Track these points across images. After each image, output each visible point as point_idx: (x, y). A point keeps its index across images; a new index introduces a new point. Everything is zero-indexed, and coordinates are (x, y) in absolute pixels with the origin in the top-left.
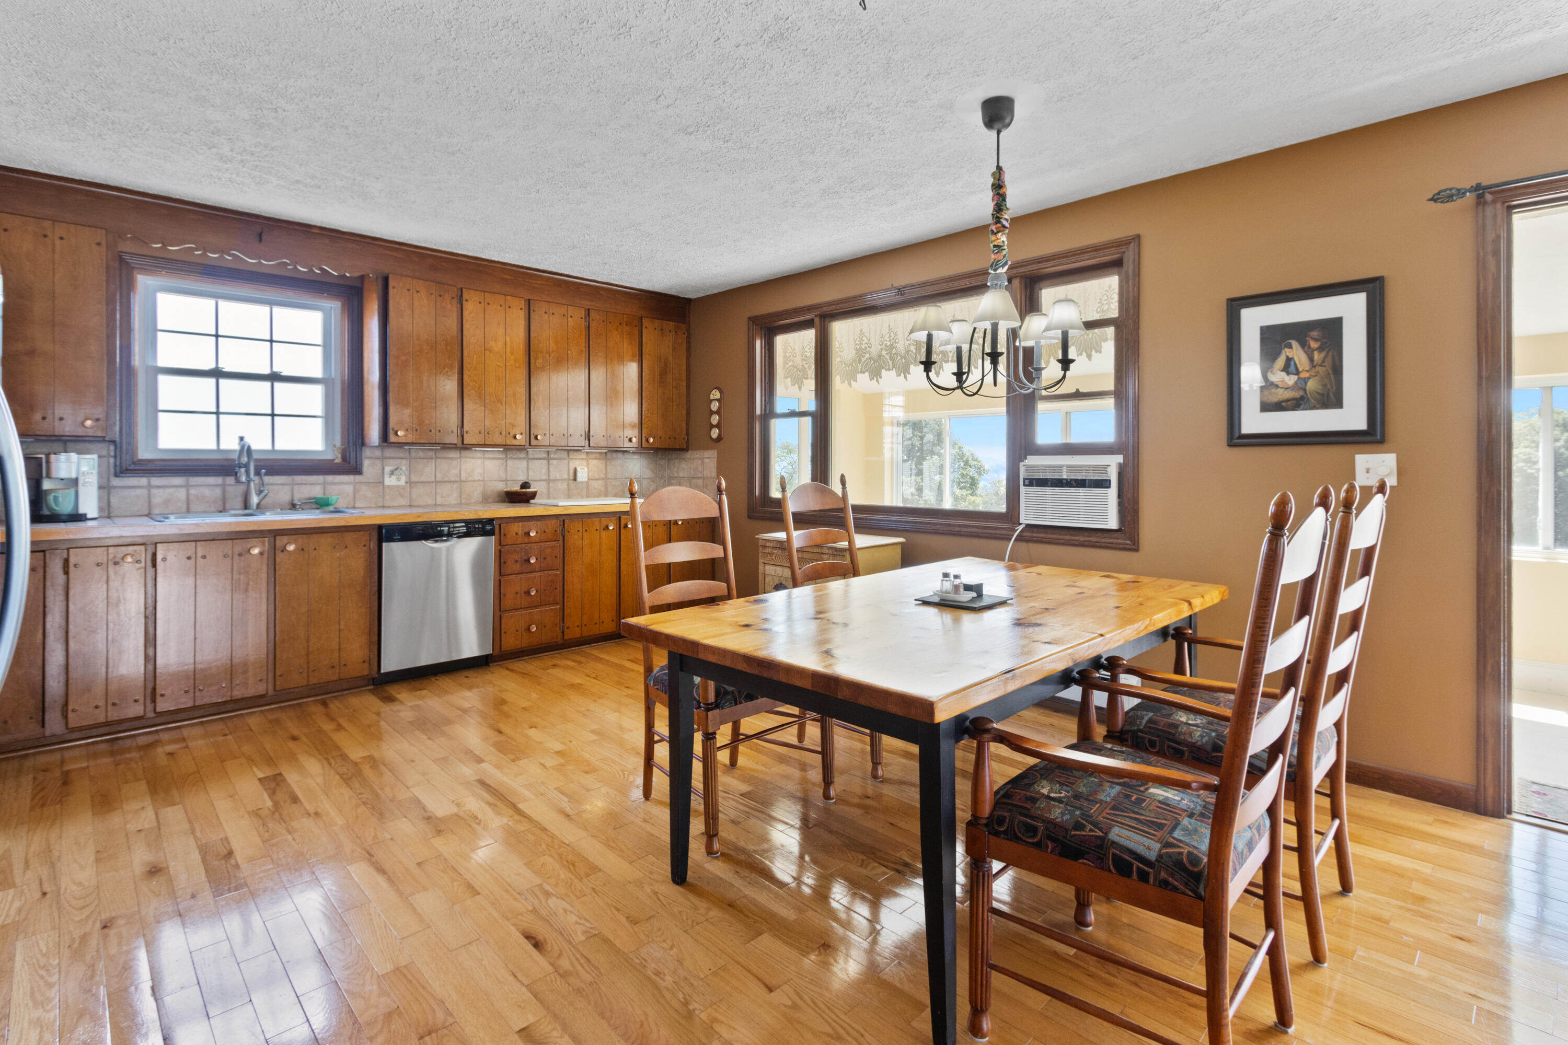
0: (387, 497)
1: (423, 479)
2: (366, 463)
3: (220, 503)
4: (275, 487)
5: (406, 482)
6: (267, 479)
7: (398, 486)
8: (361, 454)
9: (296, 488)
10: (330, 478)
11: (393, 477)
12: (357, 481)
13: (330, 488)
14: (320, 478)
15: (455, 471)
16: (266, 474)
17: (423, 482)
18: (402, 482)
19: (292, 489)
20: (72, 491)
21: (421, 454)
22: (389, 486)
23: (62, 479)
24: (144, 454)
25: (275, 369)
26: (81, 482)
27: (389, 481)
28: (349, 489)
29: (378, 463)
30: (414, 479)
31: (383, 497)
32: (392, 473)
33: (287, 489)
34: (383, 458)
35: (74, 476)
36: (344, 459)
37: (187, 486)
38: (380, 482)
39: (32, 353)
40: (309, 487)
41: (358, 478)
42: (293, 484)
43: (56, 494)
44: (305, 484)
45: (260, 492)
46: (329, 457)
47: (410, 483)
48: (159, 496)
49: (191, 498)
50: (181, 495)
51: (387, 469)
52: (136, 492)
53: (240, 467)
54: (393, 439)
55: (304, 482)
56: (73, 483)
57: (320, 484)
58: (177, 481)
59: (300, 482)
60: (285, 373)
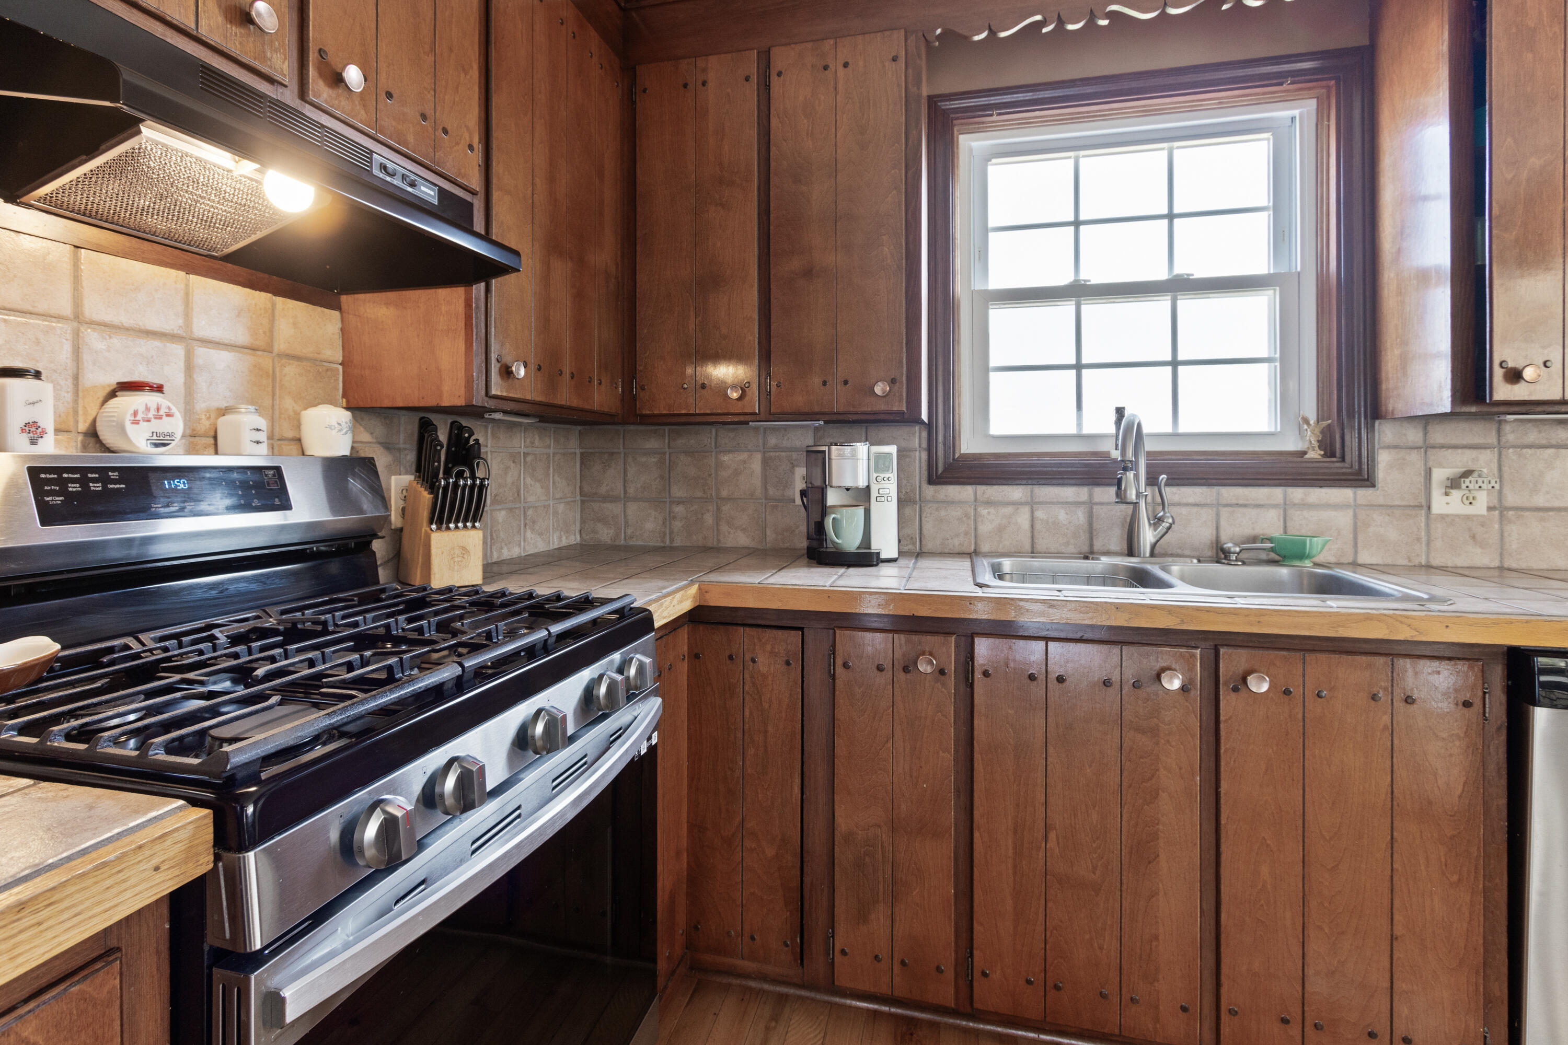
0: (1438, 544)
1: (1540, 500)
2: (1384, 459)
3: (1084, 537)
4: (1184, 511)
5: (1490, 509)
6: (1172, 493)
7: (1467, 518)
8: (1370, 441)
9: (1224, 512)
10: (1297, 494)
11: (1456, 494)
12: (1361, 501)
14: (1276, 494)
16: (1167, 484)
17: (1538, 509)
18: (1480, 506)
19: (1218, 515)
20: (860, 511)
21: (1533, 436)
22: (1443, 517)
23: (848, 489)
24: (969, 445)
25: (1178, 270)
26: (874, 494)
27: (1445, 504)
28: (1344, 519)
29: (1415, 458)
30: (1511, 499)
31: (1428, 544)
32: (1454, 483)
33: (1207, 515)
34: (1427, 447)
35: (862, 483)
36: (1328, 446)
37: (1032, 504)
38: (1420, 507)
39: (808, 273)
40: (1253, 512)
41: (1364, 494)
42: (1219, 505)
43: (838, 516)
44: (1245, 506)
45: (1157, 521)
46: (1291, 444)
47: (1499, 508)
48: (990, 519)
49: (1038, 526)
50: (1023, 518)
51: (1440, 475)
52: (956, 512)
53: (1125, 469)
54: (1502, 391)
55: (1241, 502)
56: (863, 496)
57: (1275, 506)
58: (1016, 493)
59: (1234, 501)
60: (1200, 272)
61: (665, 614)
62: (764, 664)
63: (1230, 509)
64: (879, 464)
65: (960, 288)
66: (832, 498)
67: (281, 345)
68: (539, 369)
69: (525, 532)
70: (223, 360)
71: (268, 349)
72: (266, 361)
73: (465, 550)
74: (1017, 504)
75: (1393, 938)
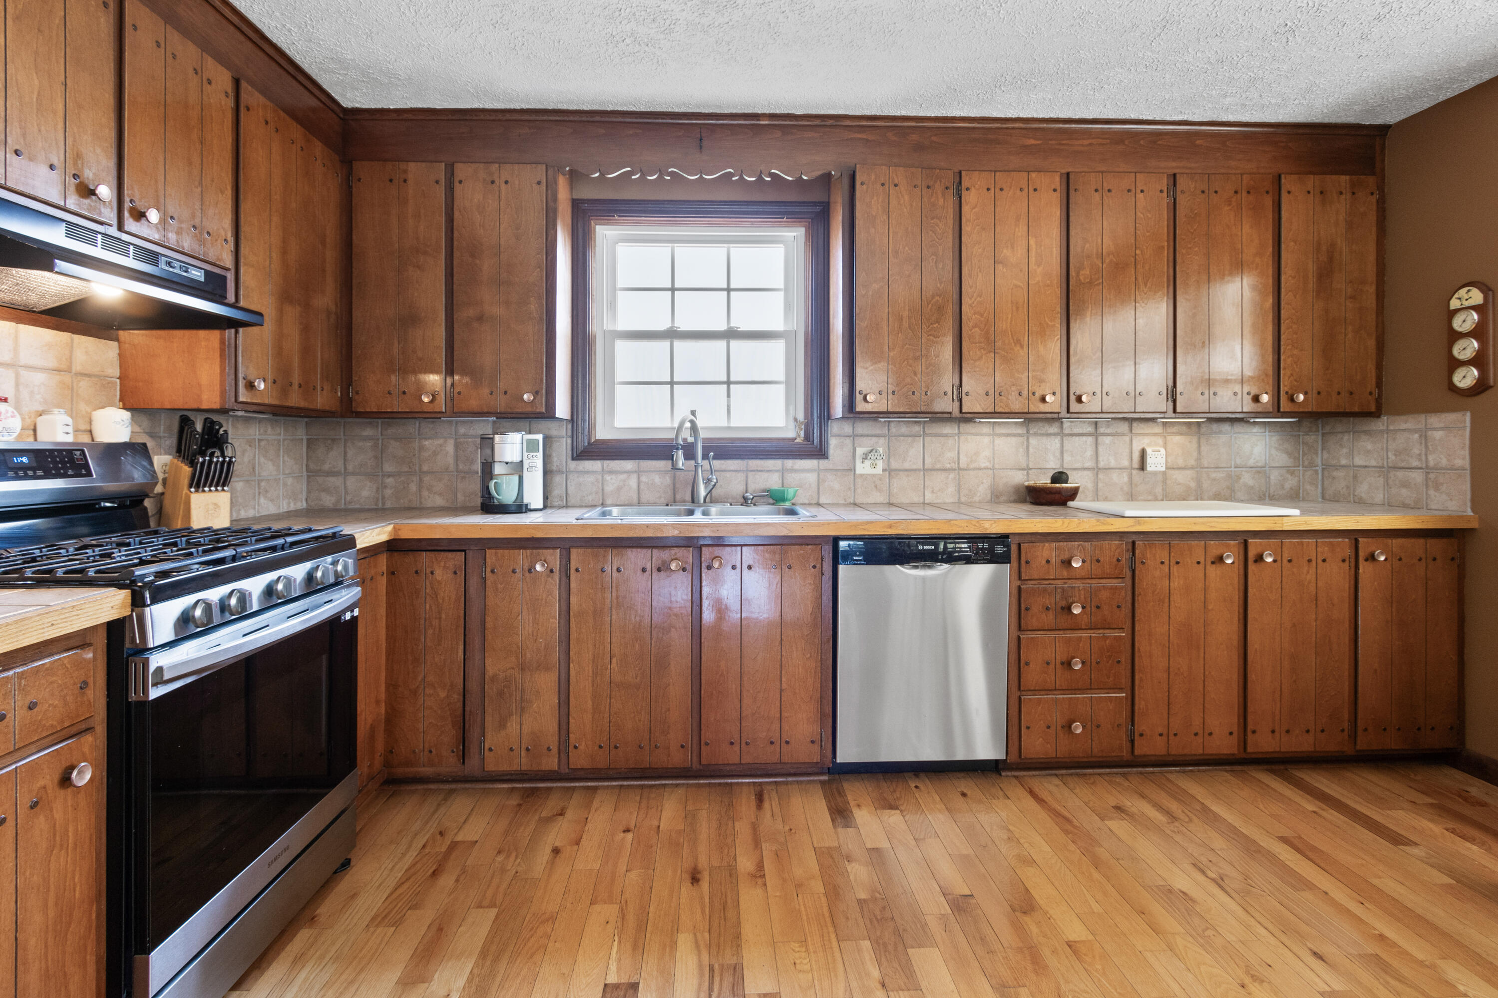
0: (859, 491)
1: (907, 465)
2: (833, 443)
3: (670, 493)
4: (728, 475)
5: (884, 470)
6: (717, 464)
7: (874, 475)
8: (826, 431)
9: (750, 474)
10: (789, 463)
11: (867, 462)
12: (821, 467)
13: (791, 478)
14: (780, 463)
15: (951, 455)
16: (715, 458)
17: (906, 470)
18: (879, 470)
19: (747, 477)
20: (516, 478)
21: (904, 429)
22: (861, 475)
23: (507, 463)
24: (602, 433)
25: (732, 325)
26: (526, 466)
27: (862, 468)
28: (812, 478)
29: (848, 441)
30: (894, 465)
31: (854, 491)
32: (865, 457)
33: (741, 477)
34: (854, 436)
35: (516, 458)
36: (808, 437)
37: (639, 472)
38: (850, 470)
39: (480, 318)
40: (765, 475)
41: (823, 463)
42: (748, 471)
43: (499, 481)
44: (762, 471)
45: (710, 481)
46: (791, 434)
47: (889, 471)
48: (612, 483)
49: (642, 487)
50: (633, 482)
51: (860, 451)
52: (590, 479)
53: (677, 449)
54: (860, 406)
55: (759, 469)
56: (518, 468)
57: (777, 471)
58: (629, 465)
59: (756, 469)
60: (744, 327)
61: (366, 540)
62: (439, 574)
63: (753, 473)
64: (531, 446)
65: (594, 327)
66: (498, 469)
67: (77, 367)
68: (275, 382)
69: (259, 498)
70: (39, 378)
71: (69, 370)
72: (67, 378)
73: (216, 505)
74: (628, 472)
75: (781, 690)
